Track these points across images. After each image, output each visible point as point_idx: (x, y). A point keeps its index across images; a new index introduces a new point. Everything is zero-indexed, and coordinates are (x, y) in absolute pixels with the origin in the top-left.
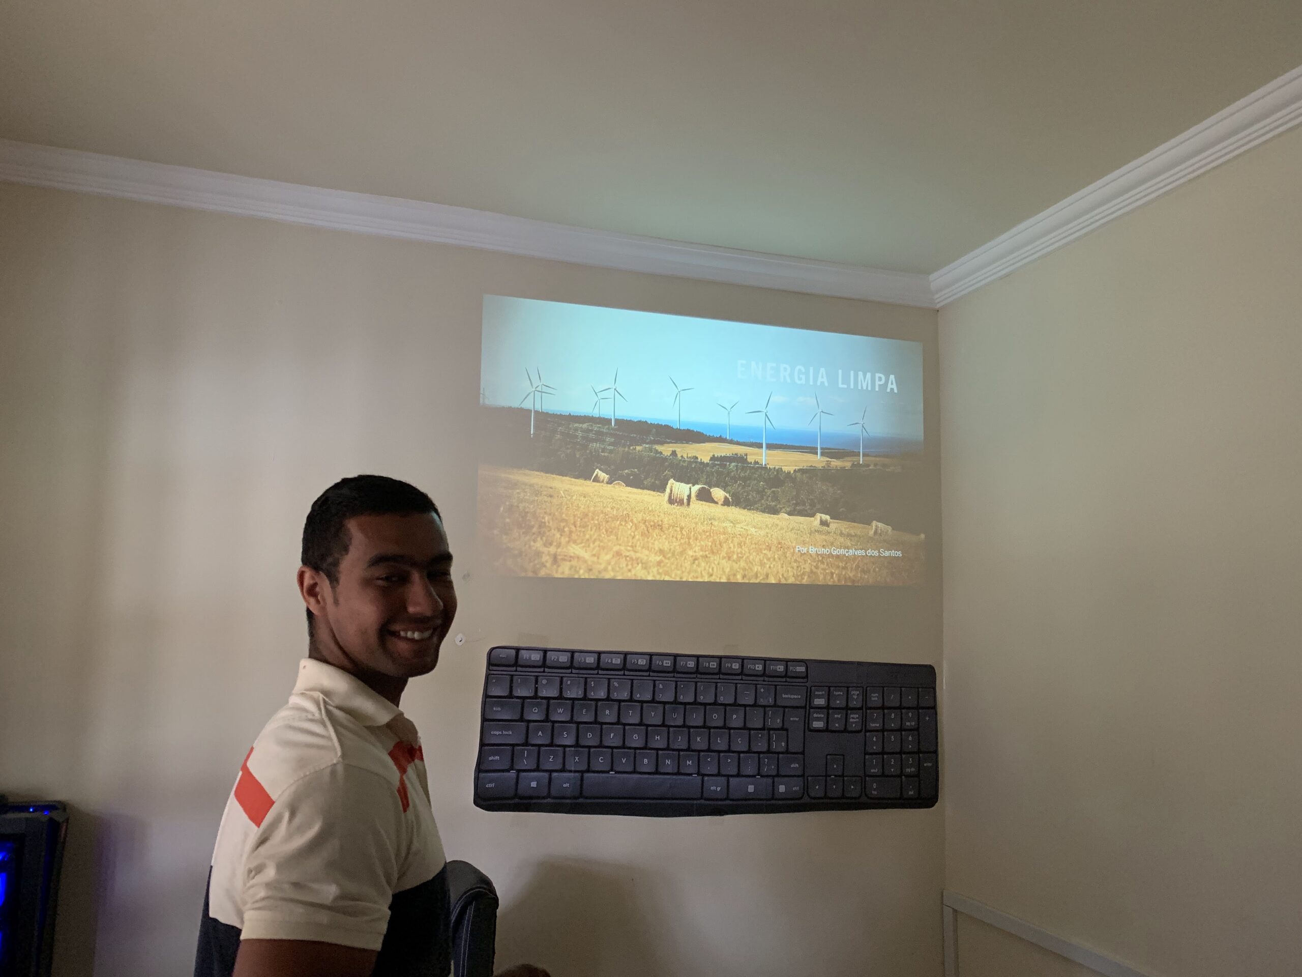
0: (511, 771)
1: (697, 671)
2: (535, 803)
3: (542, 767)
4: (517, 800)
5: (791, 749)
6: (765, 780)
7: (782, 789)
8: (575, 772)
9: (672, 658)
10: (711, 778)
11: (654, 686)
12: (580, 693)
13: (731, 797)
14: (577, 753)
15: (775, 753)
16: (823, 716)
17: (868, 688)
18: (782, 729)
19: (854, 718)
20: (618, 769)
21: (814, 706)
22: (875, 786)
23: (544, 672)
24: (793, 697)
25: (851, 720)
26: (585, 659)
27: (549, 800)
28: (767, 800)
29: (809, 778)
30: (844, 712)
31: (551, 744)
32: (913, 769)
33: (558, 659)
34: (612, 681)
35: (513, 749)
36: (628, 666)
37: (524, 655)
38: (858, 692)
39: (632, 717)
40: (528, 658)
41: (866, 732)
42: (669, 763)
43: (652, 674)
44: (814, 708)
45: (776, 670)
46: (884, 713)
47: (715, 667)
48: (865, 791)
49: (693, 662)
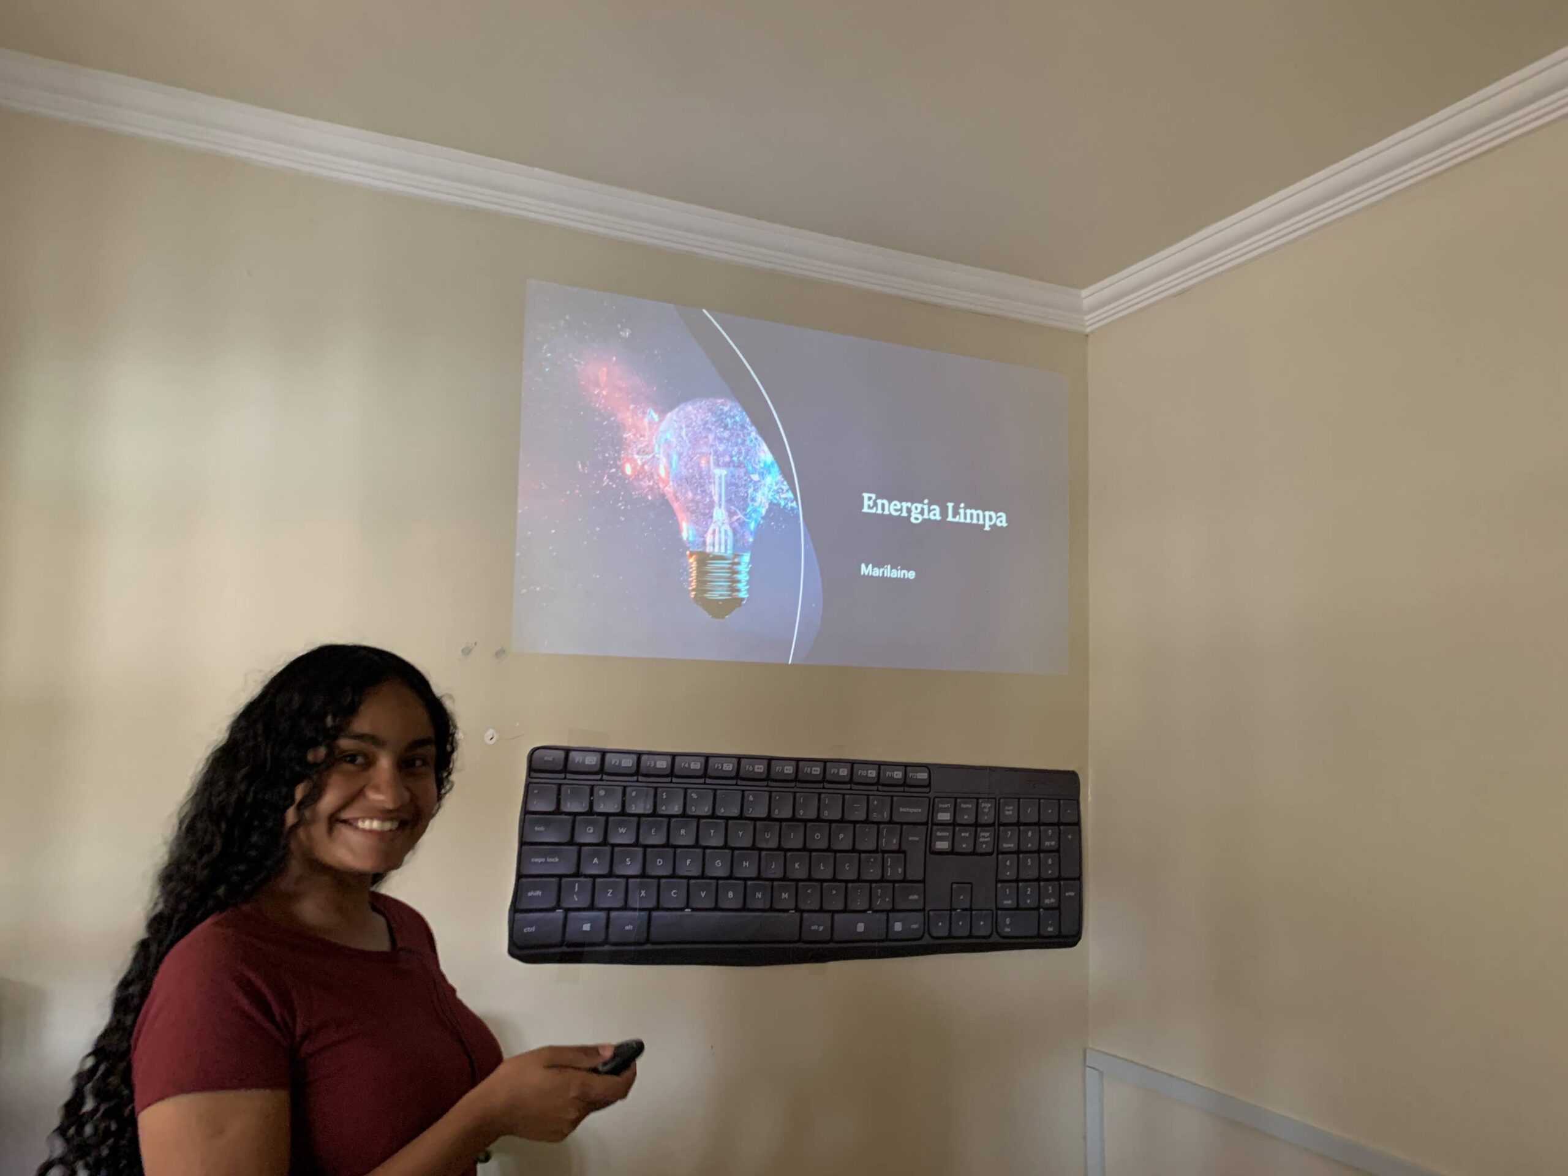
0: (558, 911)
1: (796, 778)
2: (587, 952)
3: (599, 904)
4: (564, 949)
5: (909, 877)
6: (877, 915)
7: (898, 927)
8: (641, 910)
9: (765, 762)
10: (810, 914)
11: (743, 796)
12: (648, 807)
13: (836, 937)
14: (642, 886)
15: (890, 881)
16: (948, 834)
17: (1002, 800)
18: (899, 851)
19: (985, 836)
20: (694, 906)
21: (936, 821)
22: (1008, 921)
23: (601, 780)
24: (914, 812)
25: (982, 840)
26: (655, 764)
27: (606, 948)
28: (879, 940)
29: (931, 913)
30: (973, 829)
31: (610, 874)
32: (1053, 900)
33: (620, 763)
34: (689, 791)
35: (560, 883)
36: (710, 772)
37: (576, 757)
38: (989, 805)
39: (714, 838)
40: (581, 761)
41: (998, 854)
42: (760, 896)
43: (740, 782)
44: (938, 824)
45: (892, 778)
46: (1019, 830)
47: (818, 773)
48: (996, 928)
49: (791, 767)
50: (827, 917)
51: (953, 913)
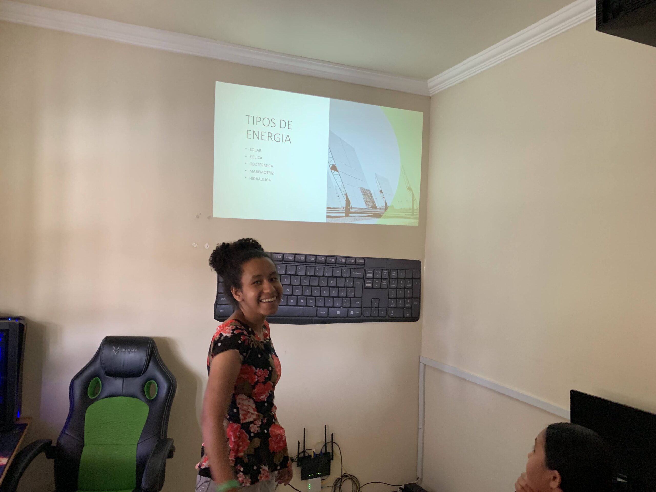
1: (315, 262)
5: (356, 296)
6: (344, 309)
7: (352, 313)
9: (305, 256)
10: (321, 308)
11: (296, 268)
13: (329, 316)
15: (349, 297)
16: (371, 282)
17: (391, 270)
18: (353, 287)
21: (367, 277)
22: (392, 312)
24: (358, 274)
25: (383, 284)
28: (345, 317)
29: (364, 308)
30: (380, 280)
32: (409, 305)
36: (285, 259)
38: (386, 272)
39: (286, 281)
41: (389, 288)
42: (302, 302)
43: (295, 263)
45: (351, 262)
46: (397, 280)
47: (324, 260)
48: (388, 314)
49: (314, 258)
50: (326, 309)
51: (372, 308)
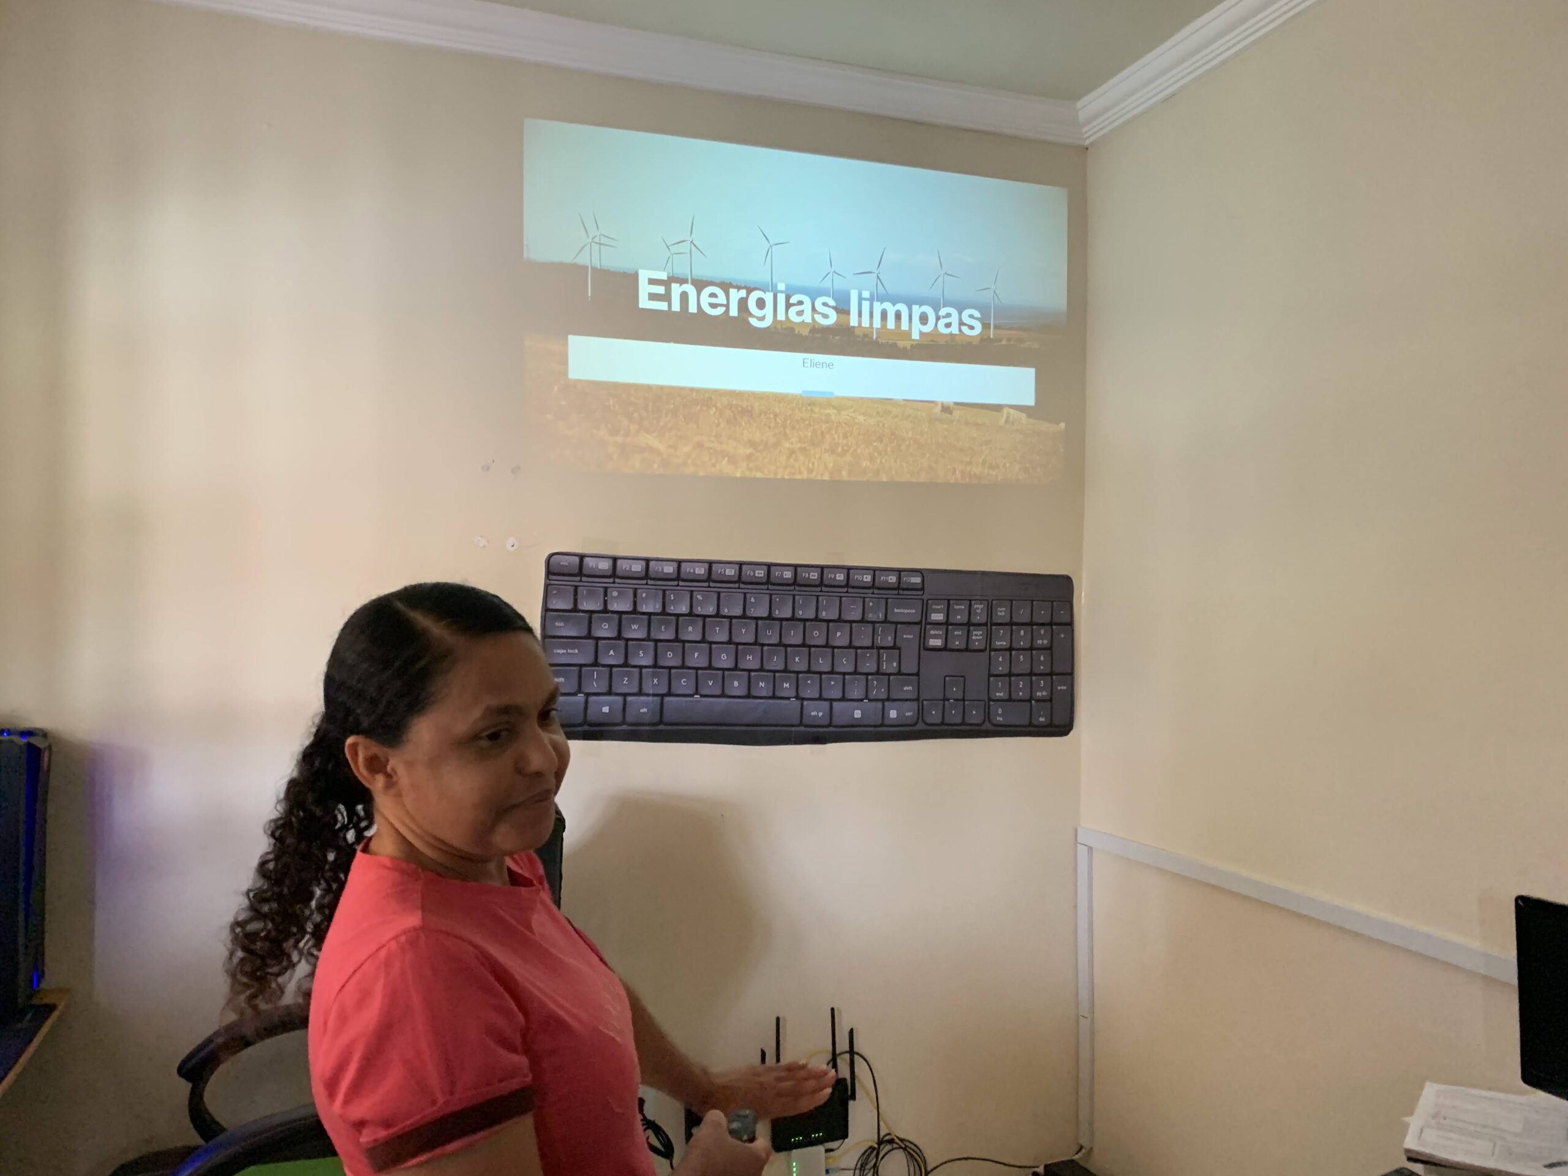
0: (579, 695)
1: (795, 582)
2: (607, 731)
3: (615, 690)
4: (586, 728)
5: (904, 670)
6: (873, 703)
7: (893, 714)
8: (654, 695)
9: (765, 568)
10: (810, 702)
11: (745, 598)
12: (658, 607)
13: (835, 722)
14: (654, 675)
15: (885, 674)
16: (941, 633)
17: (994, 602)
18: (894, 647)
19: (978, 635)
20: (704, 692)
21: (930, 621)
22: (1000, 711)
23: (614, 582)
24: (907, 612)
25: (974, 638)
26: (663, 569)
27: (624, 727)
28: (875, 726)
29: (925, 702)
30: (966, 628)
31: (626, 664)
32: (1044, 693)
33: (631, 567)
34: (695, 593)
35: (580, 672)
36: (714, 576)
37: (590, 563)
38: (982, 606)
39: (720, 634)
40: (594, 566)
41: (990, 651)
42: (763, 686)
43: (742, 586)
44: (930, 624)
45: (887, 581)
46: (1012, 630)
47: (816, 578)
48: (989, 717)
49: (790, 573)
50: (826, 704)
51: (946, 702)
